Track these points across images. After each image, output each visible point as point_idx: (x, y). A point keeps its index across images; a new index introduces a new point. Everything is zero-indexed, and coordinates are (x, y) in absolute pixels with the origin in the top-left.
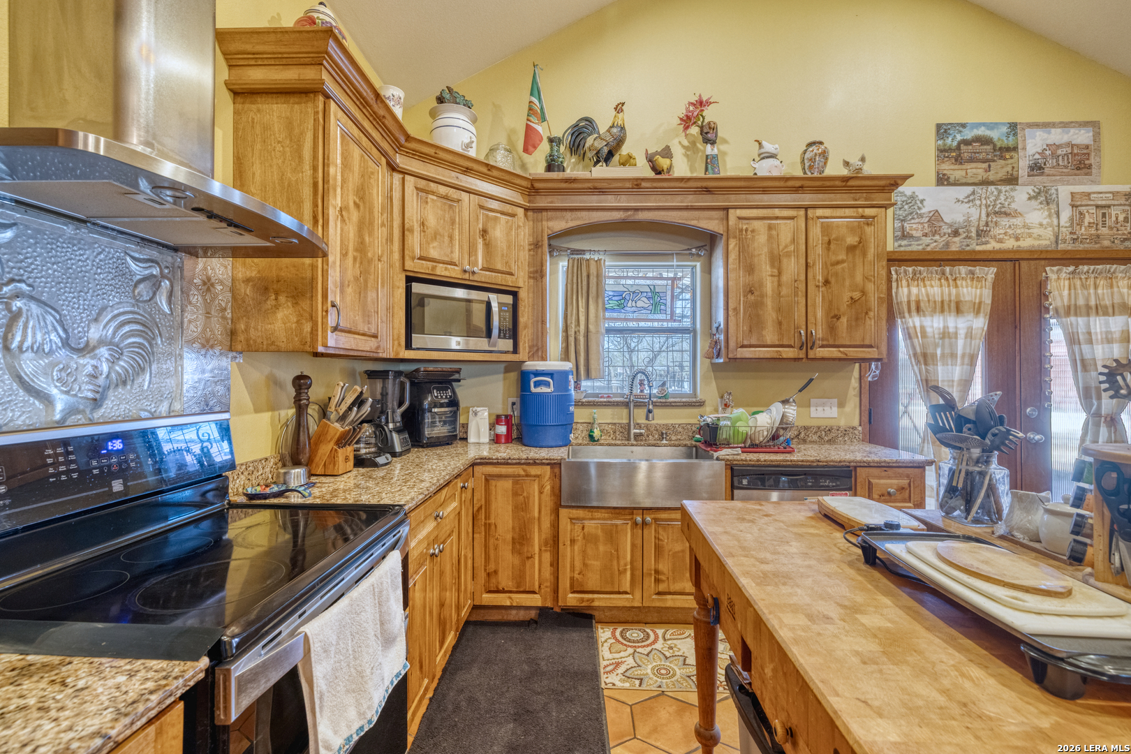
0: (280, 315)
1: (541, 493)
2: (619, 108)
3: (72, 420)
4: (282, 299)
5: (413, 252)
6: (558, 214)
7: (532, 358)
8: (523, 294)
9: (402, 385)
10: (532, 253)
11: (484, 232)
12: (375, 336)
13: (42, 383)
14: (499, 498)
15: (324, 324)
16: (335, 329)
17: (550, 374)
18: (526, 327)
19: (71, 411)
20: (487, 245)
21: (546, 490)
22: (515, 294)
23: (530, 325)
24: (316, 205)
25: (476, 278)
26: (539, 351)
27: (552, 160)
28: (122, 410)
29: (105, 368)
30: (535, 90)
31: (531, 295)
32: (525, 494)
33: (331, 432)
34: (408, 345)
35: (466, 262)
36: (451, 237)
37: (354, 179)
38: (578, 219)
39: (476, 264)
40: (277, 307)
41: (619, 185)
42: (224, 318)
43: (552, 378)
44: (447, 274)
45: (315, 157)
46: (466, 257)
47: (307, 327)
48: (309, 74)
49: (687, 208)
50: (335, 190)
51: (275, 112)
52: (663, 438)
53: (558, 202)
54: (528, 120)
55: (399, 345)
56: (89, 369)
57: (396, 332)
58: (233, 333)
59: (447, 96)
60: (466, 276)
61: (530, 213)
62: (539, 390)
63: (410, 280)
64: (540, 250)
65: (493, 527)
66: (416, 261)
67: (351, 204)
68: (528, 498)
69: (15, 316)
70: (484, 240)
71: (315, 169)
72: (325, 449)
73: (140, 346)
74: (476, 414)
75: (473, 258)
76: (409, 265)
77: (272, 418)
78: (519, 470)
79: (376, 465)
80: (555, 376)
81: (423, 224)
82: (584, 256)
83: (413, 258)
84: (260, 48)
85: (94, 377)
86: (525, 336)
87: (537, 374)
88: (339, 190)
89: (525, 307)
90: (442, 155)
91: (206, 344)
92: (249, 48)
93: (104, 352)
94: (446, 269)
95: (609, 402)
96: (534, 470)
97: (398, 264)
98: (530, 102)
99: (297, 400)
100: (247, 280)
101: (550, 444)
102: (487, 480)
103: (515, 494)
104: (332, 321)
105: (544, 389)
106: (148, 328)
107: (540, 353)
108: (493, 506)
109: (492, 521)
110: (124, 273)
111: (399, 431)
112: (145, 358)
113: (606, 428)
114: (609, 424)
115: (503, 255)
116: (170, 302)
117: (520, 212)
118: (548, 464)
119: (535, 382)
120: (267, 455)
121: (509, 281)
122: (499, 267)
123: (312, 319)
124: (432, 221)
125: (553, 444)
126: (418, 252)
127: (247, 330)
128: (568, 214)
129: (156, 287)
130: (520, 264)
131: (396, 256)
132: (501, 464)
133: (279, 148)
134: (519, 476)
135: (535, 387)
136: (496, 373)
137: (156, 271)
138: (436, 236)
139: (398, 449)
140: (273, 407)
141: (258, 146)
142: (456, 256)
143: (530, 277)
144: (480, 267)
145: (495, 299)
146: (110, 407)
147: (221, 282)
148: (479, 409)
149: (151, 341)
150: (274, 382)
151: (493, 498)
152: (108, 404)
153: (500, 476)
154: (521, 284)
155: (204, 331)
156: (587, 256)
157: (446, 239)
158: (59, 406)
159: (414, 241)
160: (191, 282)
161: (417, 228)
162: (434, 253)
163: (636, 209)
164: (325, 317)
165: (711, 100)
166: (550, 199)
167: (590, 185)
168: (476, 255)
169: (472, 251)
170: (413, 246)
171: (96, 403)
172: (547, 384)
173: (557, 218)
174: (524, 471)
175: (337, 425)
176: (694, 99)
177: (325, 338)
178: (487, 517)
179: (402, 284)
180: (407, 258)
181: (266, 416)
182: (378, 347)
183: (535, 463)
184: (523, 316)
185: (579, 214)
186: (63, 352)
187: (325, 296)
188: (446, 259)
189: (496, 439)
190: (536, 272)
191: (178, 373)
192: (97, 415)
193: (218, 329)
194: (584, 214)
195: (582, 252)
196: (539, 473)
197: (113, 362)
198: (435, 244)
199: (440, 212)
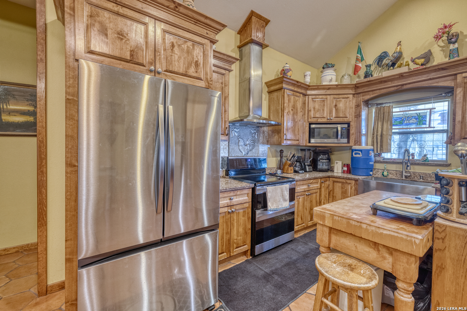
0: (275, 137)
1: (351, 189)
2: (399, 44)
3: (245, 156)
4: (276, 134)
5: (311, 116)
6: (367, 93)
7: (355, 145)
8: (351, 124)
9: (311, 153)
10: (356, 109)
11: (336, 106)
12: (298, 140)
13: (242, 150)
14: (337, 188)
15: (283, 139)
16: (285, 140)
17: (361, 151)
18: (353, 134)
19: (245, 155)
20: (337, 110)
21: (353, 188)
22: (349, 124)
23: (355, 134)
24: (282, 113)
25: (332, 121)
26: (358, 142)
27: (366, 74)
28: (250, 155)
29: (248, 148)
30: (359, 51)
31: (355, 123)
32: (345, 188)
33: (288, 163)
34: (309, 142)
35: (329, 116)
36: (323, 110)
37: (291, 104)
38: (375, 93)
39: (332, 116)
40: (275, 136)
41: (393, 77)
42: (266, 138)
43: (361, 152)
44: (322, 121)
45: (282, 103)
46: (329, 115)
47: (280, 140)
48: (280, 86)
49: (430, 79)
50: (286, 109)
51: (275, 94)
52: (421, 178)
53: (366, 89)
54: (356, 63)
55: (307, 142)
56: (246, 148)
57: (306, 138)
58: (268, 141)
59: (325, 66)
60: (329, 121)
61: (356, 95)
62: (356, 156)
63: (310, 124)
64: (359, 107)
65: (335, 197)
66: (312, 119)
67: (291, 110)
68: (346, 190)
69: (239, 141)
70: (335, 108)
71: (282, 105)
72: (287, 167)
73: (253, 144)
74: (337, 163)
75: (331, 115)
76: (310, 120)
77: (276, 159)
78: (344, 181)
79: (299, 173)
80: (363, 151)
81: (314, 108)
82: (382, 106)
83: (311, 118)
84: (272, 83)
85: (247, 149)
86: (352, 138)
87: (356, 150)
88: (287, 108)
89: (353, 127)
90: (320, 87)
91: (263, 143)
92: (270, 84)
93: (248, 145)
94: (321, 120)
95: (393, 162)
96: (348, 181)
97: (307, 121)
98: (357, 56)
99: (280, 155)
100: (270, 130)
101: (360, 174)
102: (333, 182)
103: (342, 188)
104: (285, 138)
105: (358, 156)
106: (254, 141)
107: (358, 143)
108: (335, 191)
109: (335, 195)
110: (251, 132)
111: (309, 166)
112: (254, 146)
113: (392, 172)
114: (394, 170)
115: (343, 112)
116: (257, 136)
117: (351, 96)
118: (354, 180)
119: (355, 153)
120: (275, 167)
121: (346, 120)
122: (341, 116)
123: (281, 138)
124: (317, 107)
125: (362, 175)
126: (312, 116)
127: (270, 141)
128: (371, 93)
129: (255, 134)
130: (350, 113)
131: (306, 118)
132: (338, 178)
133: (276, 102)
134: (344, 182)
135: (355, 155)
136: (347, 150)
137: (255, 131)
138: (318, 110)
139: (308, 170)
140: (276, 157)
141: (272, 103)
142: (325, 115)
143: (355, 117)
144: (334, 117)
145: (339, 127)
146: (249, 155)
147: (266, 131)
148: (338, 162)
149: (254, 143)
150: (276, 151)
151: (335, 188)
152: (249, 154)
153: (337, 182)
154: (351, 120)
155: (263, 141)
156: (384, 105)
157: (322, 111)
158: (243, 154)
159: (312, 114)
160: (261, 132)
161: (312, 109)
162: (317, 116)
163: (403, 85)
164: (283, 137)
165: (451, 24)
166: (363, 89)
167: (379, 81)
168: (332, 114)
169: (331, 112)
170: (311, 115)
171: (247, 154)
172: (359, 154)
173: (366, 95)
174: (345, 181)
175: (289, 162)
176: (442, 26)
177: (283, 142)
178: (333, 194)
179: (308, 126)
180: (309, 118)
181: (275, 159)
182: (299, 143)
183: (349, 179)
184: (352, 131)
185: (375, 92)
186: (244, 146)
187: (283, 133)
188: (322, 117)
189: (344, 172)
190: (358, 115)
191: (258, 149)
192: (247, 156)
193: (265, 141)
194: (377, 91)
195: (382, 104)
196: (350, 182)
197: (249, 147)
198: (318, 113)
199: (320, 103)
